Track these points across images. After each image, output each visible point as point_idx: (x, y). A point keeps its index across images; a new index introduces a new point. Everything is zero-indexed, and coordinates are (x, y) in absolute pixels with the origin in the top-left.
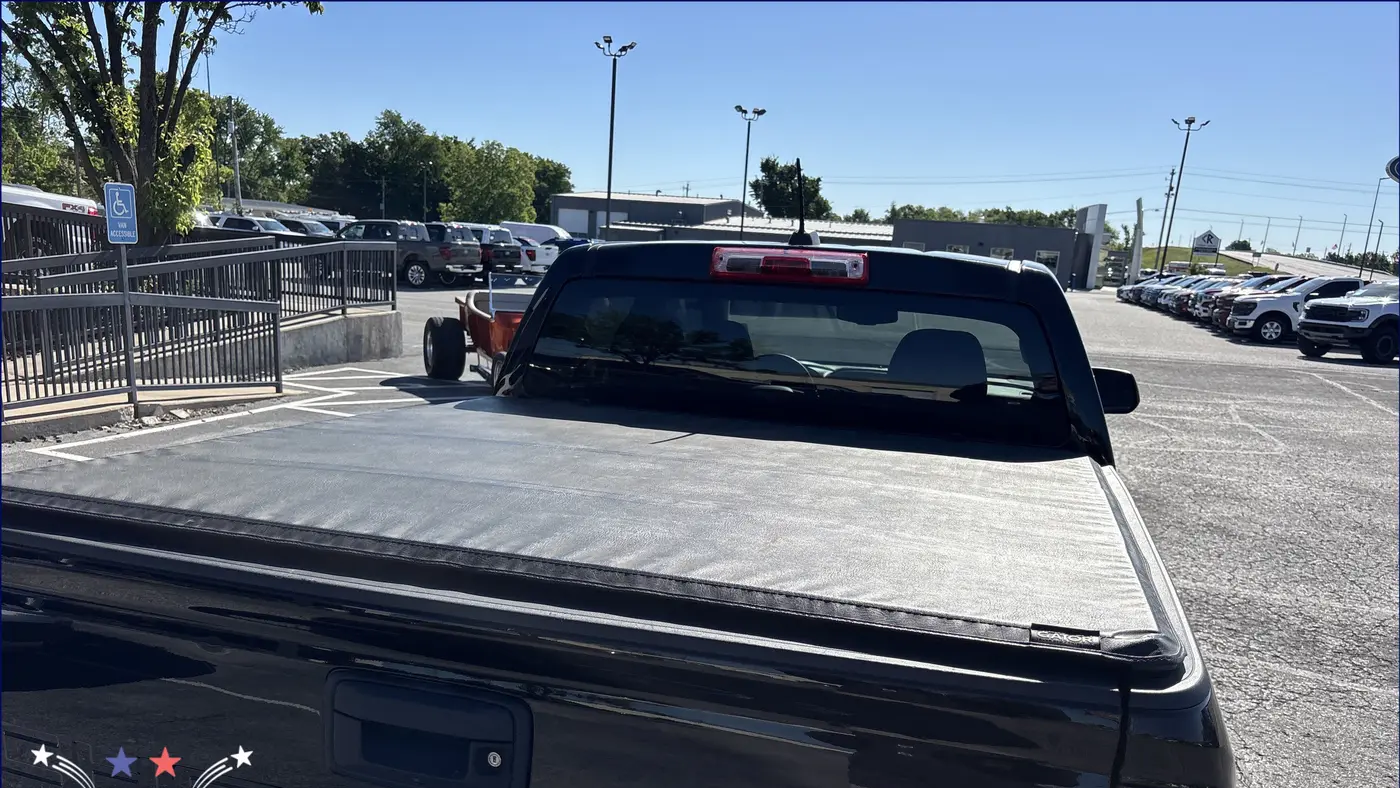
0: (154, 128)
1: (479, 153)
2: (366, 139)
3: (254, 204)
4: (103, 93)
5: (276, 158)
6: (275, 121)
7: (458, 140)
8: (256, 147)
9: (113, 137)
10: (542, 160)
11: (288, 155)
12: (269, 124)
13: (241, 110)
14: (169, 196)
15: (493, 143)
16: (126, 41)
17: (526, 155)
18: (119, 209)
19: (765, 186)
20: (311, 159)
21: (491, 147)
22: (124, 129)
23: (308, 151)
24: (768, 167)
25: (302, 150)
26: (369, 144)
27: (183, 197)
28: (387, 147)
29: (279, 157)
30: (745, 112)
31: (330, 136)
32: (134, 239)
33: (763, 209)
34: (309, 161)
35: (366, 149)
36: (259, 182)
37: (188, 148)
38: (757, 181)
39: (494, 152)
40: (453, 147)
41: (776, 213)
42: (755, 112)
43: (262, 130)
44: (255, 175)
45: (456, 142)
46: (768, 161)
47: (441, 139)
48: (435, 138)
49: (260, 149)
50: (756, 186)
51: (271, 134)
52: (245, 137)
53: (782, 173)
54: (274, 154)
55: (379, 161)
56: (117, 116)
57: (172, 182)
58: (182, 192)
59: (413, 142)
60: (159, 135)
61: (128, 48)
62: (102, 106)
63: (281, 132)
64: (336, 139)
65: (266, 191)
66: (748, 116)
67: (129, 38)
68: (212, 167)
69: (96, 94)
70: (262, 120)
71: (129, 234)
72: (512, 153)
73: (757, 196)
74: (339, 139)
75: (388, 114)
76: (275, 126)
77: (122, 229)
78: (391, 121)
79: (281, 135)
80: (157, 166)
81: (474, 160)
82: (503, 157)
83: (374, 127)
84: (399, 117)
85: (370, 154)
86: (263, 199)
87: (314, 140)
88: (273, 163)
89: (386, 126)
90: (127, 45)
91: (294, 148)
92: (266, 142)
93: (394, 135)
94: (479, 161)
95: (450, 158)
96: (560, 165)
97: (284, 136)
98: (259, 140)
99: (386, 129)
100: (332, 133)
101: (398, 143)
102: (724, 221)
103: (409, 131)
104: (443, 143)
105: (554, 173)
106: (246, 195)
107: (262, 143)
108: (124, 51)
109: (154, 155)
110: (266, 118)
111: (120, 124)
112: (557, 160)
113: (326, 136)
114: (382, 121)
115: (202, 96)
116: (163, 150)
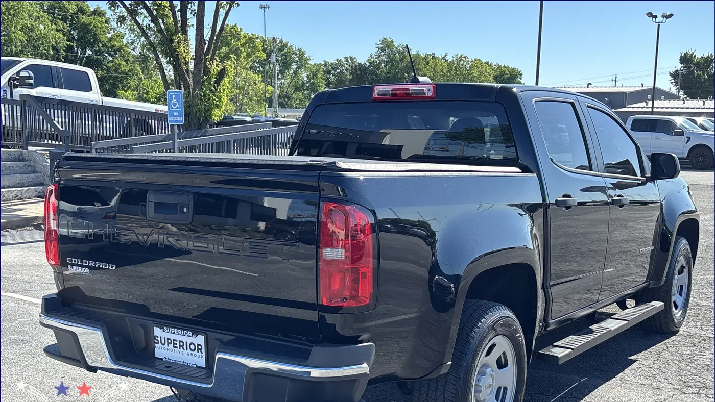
0: (202, 59)
1: (450, 65)
2: (368, 60)
3: (287, 112)
4: (176, 41)
5: (306, 78)
6: (306, 52)
7: (435, 56)
8: (292, 71)
9: (180, 65)
10: (500, 67)
11: (313, 75)
12: (301, 54)
13: (284, 46)
14: (209, 99)
15: (461, 56)
16: (190, 9)
17: (487, 63)
18: (175, 105)
19: (683, 75)
20: (330, 77)
21: (460, 59)
22: (186, 61)
23: (329, 72)
24: (686, 59)
25: (324, 71)
26: (370, 63)
27: (217, 99)
28: (383, 65)
29: (308, 77)
30: (656, 17)
31: (343, 60)
32: (182, 122)
33: (681, 93)
34: (328, 79)
35: (368, 68)
36: (294, 95)
37: (222, 69)
38: (677, 71)
39: (461, 63)
40: (431, 61)
41: (693, 96)
42: (663, 17)
43: (297, 59)
44: (290, 91)
45: (433, 58)
46: (686, 54)
47: (423, 56)
48: (418, 55)
49: (295, 72)
50: (675, 75)
51: (302, 60)
52: (285, 66)
53: (698, 63)
54: (304, 75)
55: (377, 75)
56: (183, 53)
57: (211, 91)
58: (217, 97)
59: (402, 60)
60: (205, 63)
61: (191, 13)
62: (174, 48)
63: (309, 59)
64: (348, 61)
65: (298, 102)
66: (657, 20)
67: (191, 6)
68: (261, 87)
69: (172, 41)
70: (298, 52)
71: (179, 119)
72: (477, 63)
73: (676, 84)
74: (350, 61)
75: (384, 41)
76: (306, 56)
77: (175, 116)
78: (386, 46)
79: (310, 62)
80: (204, 82)
81: (446, 69)
82: (468, 66)
83: (374, 51)
84: (392, 42)
85: (371, 71)
86: (296, 108)
87: (332, 64)
88: (303, 82)
89: (383, 50)
90: (190, 11)
91: (318, 70)
92: (299, 68)
93: (388, 56)
94: (450, 71)
95: (428, 70)
96: (514, 69)
97: (311, 62)
98: (294, 67)
99: (382, 51)
100: (345, 58)
101: (391, 61)
102: (644, 104)
103: (399, 52)
104: (423, 59)
105: (509, 76)
106: (282, 105)
107: (297, 68)
108: (189, 15)
109: (202, 75)
110: (300, 51)
111: (184, 58)
112: (511, 66)
113: (340, 60)
114: (380, 46)
115: (257, 38)
116: (207, 71)
